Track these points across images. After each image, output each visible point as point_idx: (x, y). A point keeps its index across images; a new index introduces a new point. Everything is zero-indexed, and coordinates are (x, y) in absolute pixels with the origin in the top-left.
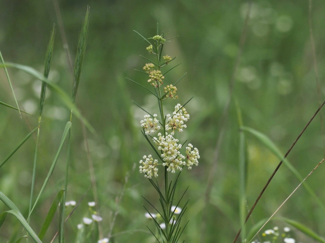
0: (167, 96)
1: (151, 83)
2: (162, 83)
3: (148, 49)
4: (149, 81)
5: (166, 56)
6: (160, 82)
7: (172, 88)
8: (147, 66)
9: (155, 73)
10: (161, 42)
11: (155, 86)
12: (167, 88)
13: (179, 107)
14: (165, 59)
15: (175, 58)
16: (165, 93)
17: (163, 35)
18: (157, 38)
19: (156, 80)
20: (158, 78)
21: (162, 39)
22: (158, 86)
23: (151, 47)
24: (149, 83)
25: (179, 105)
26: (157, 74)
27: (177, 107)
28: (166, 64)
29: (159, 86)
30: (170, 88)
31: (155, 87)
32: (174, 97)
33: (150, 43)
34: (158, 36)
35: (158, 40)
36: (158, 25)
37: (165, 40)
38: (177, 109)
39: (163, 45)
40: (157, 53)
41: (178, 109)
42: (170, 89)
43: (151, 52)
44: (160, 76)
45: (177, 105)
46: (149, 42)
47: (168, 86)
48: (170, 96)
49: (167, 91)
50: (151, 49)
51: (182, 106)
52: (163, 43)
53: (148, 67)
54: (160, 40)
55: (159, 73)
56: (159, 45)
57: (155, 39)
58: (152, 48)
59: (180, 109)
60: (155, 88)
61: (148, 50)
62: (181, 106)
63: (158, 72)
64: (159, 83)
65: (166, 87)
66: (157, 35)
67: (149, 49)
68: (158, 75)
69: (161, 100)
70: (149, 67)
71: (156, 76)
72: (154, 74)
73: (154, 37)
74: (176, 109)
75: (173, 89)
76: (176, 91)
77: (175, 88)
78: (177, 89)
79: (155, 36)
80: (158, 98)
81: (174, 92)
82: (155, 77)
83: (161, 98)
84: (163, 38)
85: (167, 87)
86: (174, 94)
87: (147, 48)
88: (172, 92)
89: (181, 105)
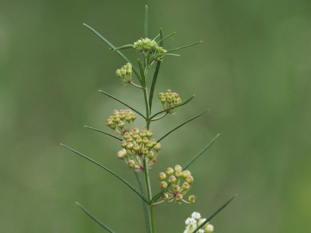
0: (167, 195)
1: (128, 161)
2: (154, 161)
3: (120, 75)
4: (122, 153)
5: (167, 93)
6: (150, 159)
7: (181, 174)
8: (118, 115)
9: (138, 136)
10: (154, 55)
11: (136, 166)
12: (167, 174)
13: (198, 220)
14: (164, 100)
15: (190, 100)
16: (162, 188)
17: (161, 37)
18: (145, 47)
19: (139, 153)
20: (144, 150)
21: (157, 47)
22: (143, 168)
23: (129, 68)
24: (122, 158)
25: (196, 215)
26: (142, 138)
27: (192, 223)
28: (167, 112)
29: (147, 168)
30: (174, 174)
31: (137, 169)
32: (185, 198)
33: (125, 58)
34: (147, 40)
35: (146, 50)
36: (147, 11)
37: (165, 51)
38: (191, 226)
39: (159, 63)
40: (143, 83)
41: (195, 227)
42: (174, 179)
43: (129, 82)
44: (150, 145)
45: (191, 217)
46: (123, 55)
47: (171, 170)
48: (175, 195)
49: (167, 182)
50: (127, 73)
51: (204, 220)
52: (158, 58)
53: (118, 119)
54: (153, 50)
55: (147, 136)
56: (149, 63)
57: (139, 48)
58: (130, 71)
59: (199, 228)
60: (136, 173)
61: (119, 77)
62: (202, 217)
63: (144, 134)
64: (147, 160)
65: (165, 173)
66: (144, 38)
67: (123, 75)
68: (146, 140)
69: (150, 203)
70: (122, 119)
71: (139, 144)
72: (135, 139)
73: (135, 43)
74: (188, 227)
75: (183, 179)
76: (190, 183)
77: (187, 173)
78: (192, 178)
79: (140, 41)
80: (143, 198)
81: (184, 186)
82: (138, 148)
83: (151, 199)
84: (161, 45)
85: (168, 172)
86: (185, 190)
87: (119, 71)
88: (181, 186)
89: (201, 215)
